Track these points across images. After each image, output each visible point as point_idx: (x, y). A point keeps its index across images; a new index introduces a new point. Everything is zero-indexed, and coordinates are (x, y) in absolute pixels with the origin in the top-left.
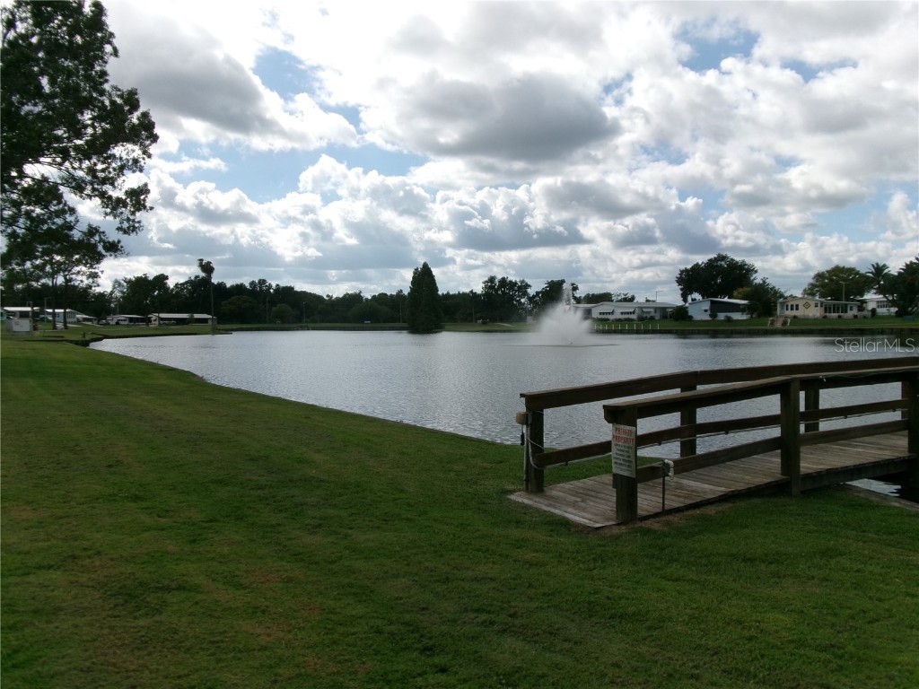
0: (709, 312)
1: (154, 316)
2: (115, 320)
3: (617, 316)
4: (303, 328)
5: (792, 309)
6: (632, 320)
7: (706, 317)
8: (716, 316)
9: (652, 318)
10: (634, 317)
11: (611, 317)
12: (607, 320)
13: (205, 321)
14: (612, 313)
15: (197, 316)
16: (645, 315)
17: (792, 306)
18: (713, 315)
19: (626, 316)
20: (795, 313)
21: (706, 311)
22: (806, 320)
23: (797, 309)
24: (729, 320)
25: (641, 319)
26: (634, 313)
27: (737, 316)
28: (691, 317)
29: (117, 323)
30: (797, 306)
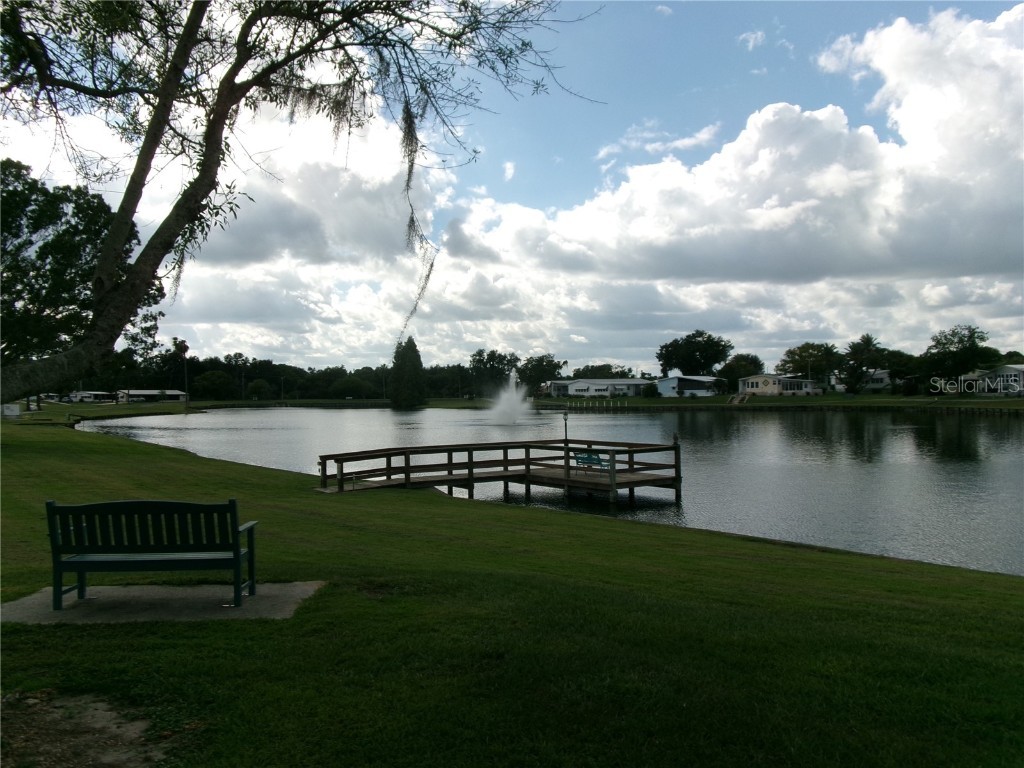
0: (677, 390)
1: (121, 393)
2: (79, 398)
3: (592, 393)
4: (281, 405)
5: (752, 387)
6: (605, 397)
7: (674, 394)
8: (683, 393)
9: (625, 395)
10: (607, 394)
11: (586, 394)
12: (583, 396)
13: (176, 397)
14: (588, 389)
15: (169, 392)
16: (617, 393)
17: (752, 383)
18: (680, 392)
19: (600, 393)
20: (755, 390)
21: (674, 388)
22: (764, 397)
23: (757, 386)
24: (693, 397)
25: (613, 396)
26: (606, 390)
27: (701, 393)
28: (660, 394)
29: (81, 401)
30: (757, 383)
